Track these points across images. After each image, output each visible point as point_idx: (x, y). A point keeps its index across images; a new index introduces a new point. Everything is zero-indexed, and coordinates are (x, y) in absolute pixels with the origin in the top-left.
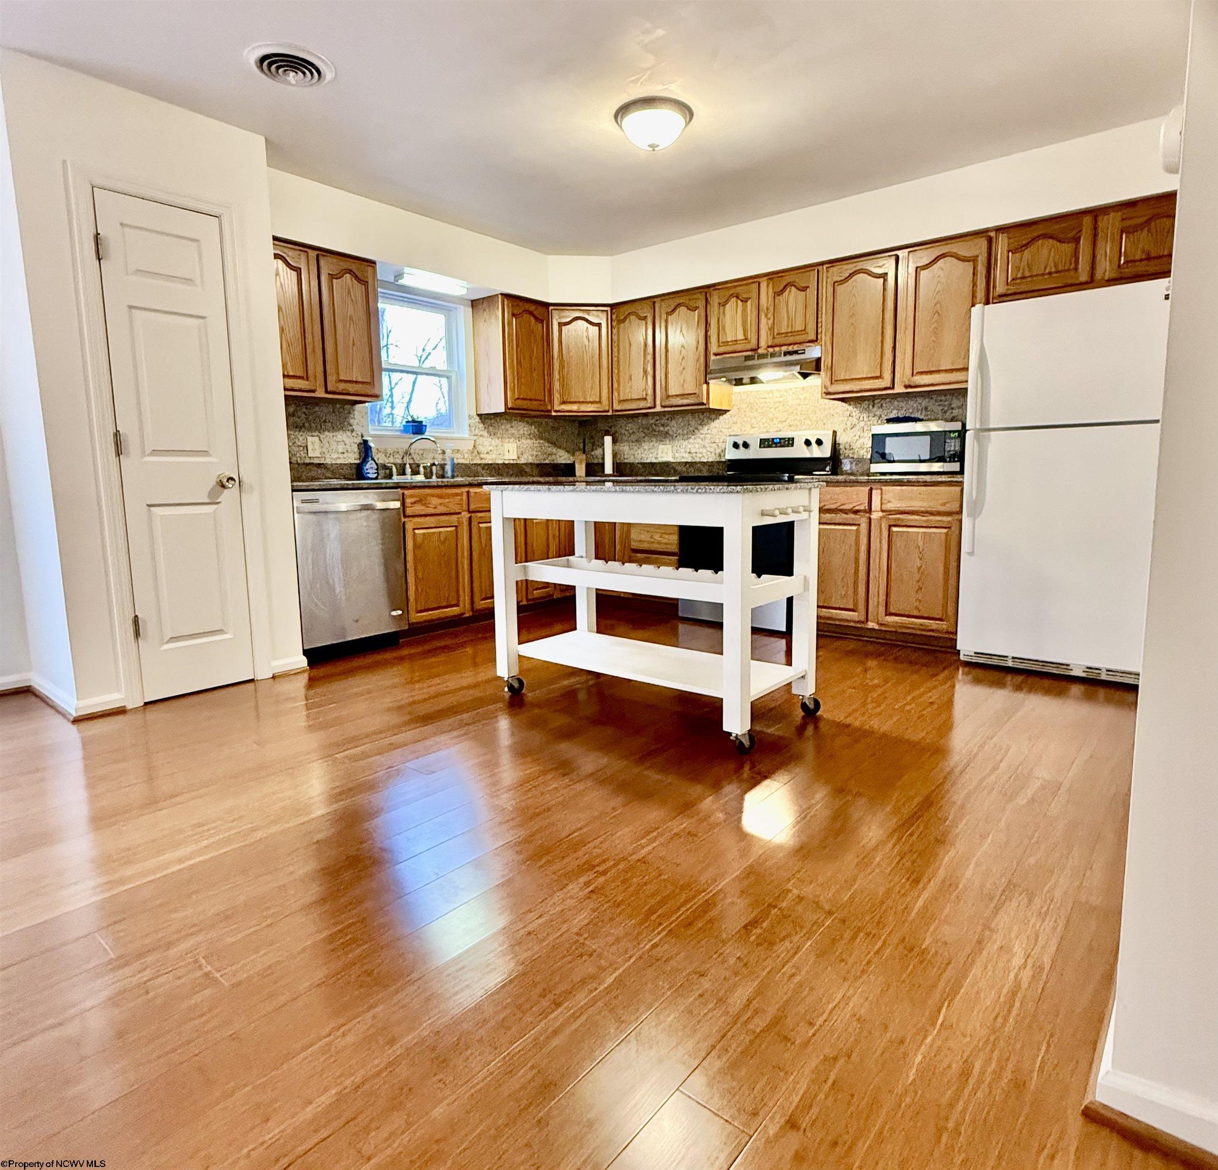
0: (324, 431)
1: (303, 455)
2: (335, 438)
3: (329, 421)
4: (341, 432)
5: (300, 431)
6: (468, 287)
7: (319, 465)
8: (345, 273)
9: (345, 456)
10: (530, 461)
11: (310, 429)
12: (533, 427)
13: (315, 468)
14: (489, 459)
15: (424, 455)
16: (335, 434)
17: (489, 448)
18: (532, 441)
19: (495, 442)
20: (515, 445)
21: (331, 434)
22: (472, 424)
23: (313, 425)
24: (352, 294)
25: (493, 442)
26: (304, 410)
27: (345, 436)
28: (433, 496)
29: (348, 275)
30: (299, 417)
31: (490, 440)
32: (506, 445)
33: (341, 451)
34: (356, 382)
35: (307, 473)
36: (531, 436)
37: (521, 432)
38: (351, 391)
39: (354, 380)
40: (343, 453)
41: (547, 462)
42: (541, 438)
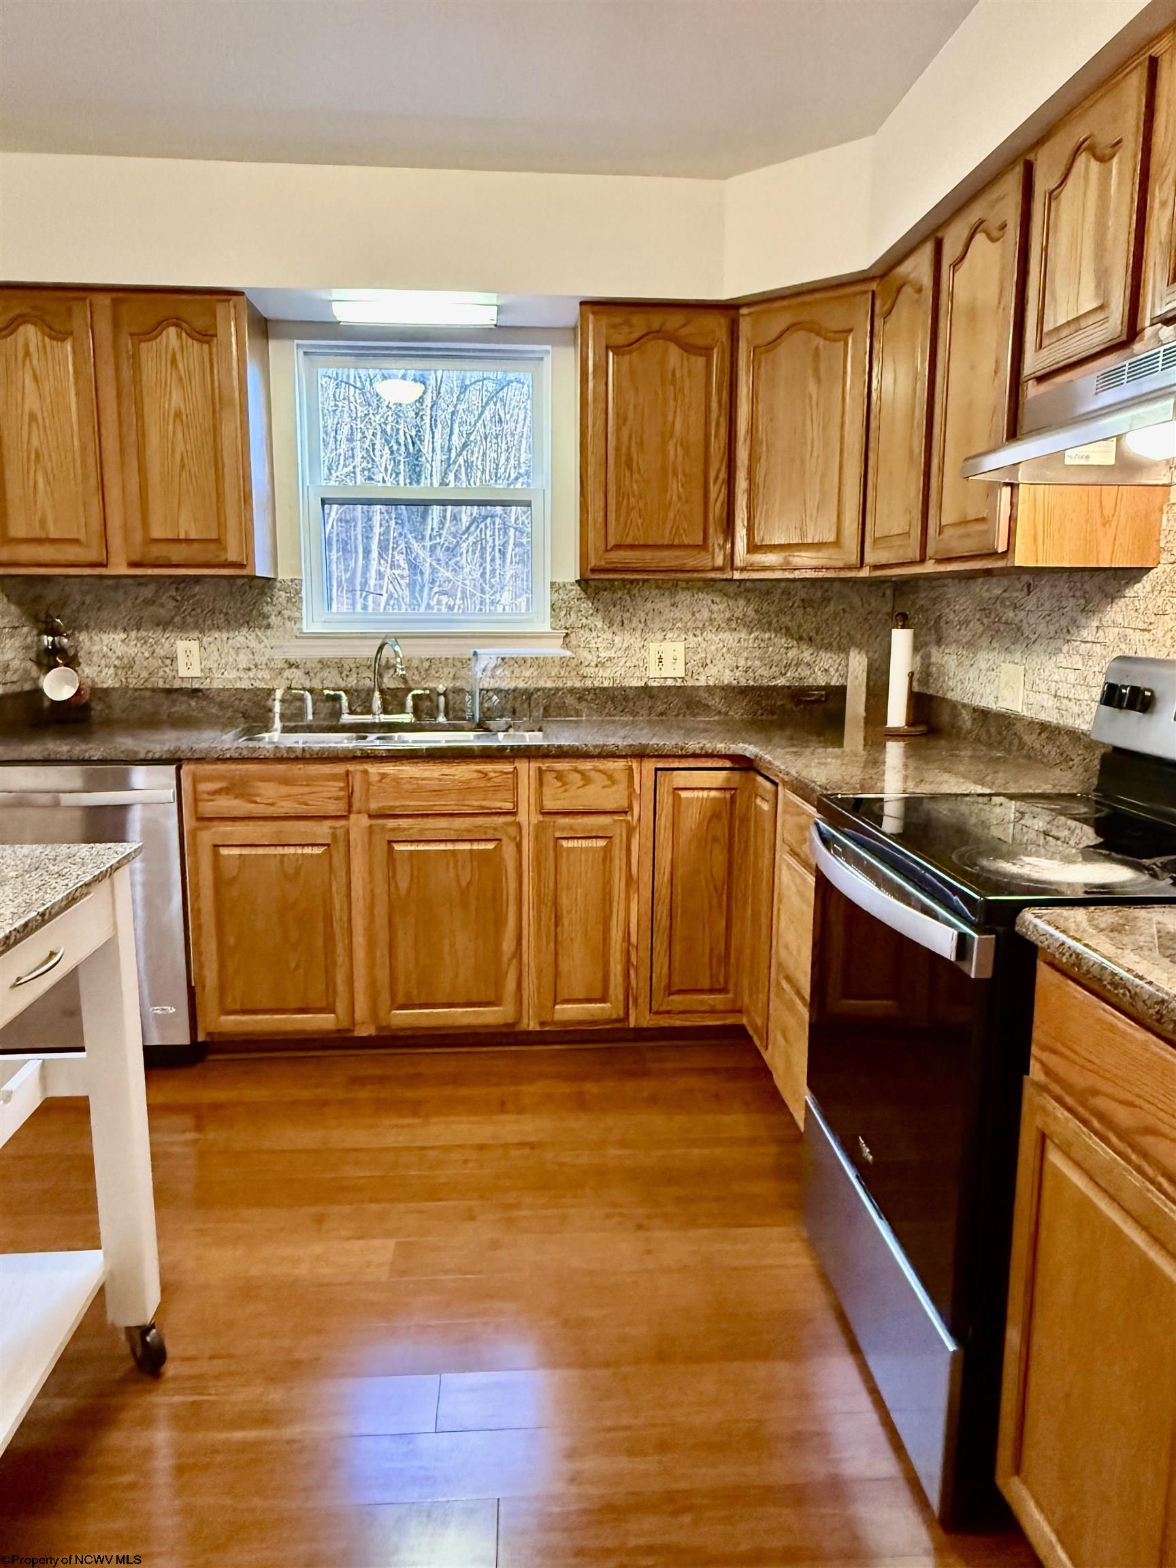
0: (210, 630)
1: (171, 674)
2: (230, 641)
3: (221, 612)
4: (244, 631)
5: (164, 630)
6: (501, 302)
7: (195, 692)
8: (168, 326)
9: (251, 674)
10: (728, 678)
11: (183, 627)
12: (742, 602)
13: (184, 698)
14: (604, 678)
15: (433, 672)
16: (231, 635)
17: (604, 654)
18: (736, 635)
19: (622, 639)
20: (680, 647)
21: (225, 635)
22: (559, 604)
23: (189, 620)
24: (180, 366)
25: (617, 639)
26: (174, 594)
27: (252, 637)
28: (263, 779)
29: (172, 331)
30: (162, 606)
31: (609, 635)
32: (654, 647)
33: (242, 665)
34: (188, 541)
35: (171, 707)
36: (733, 623)
37: (705, 614)
38: (176, 558)
39: (182, 536)
40: (249, 669)
41: (781, 682)
42: (769, 627)
